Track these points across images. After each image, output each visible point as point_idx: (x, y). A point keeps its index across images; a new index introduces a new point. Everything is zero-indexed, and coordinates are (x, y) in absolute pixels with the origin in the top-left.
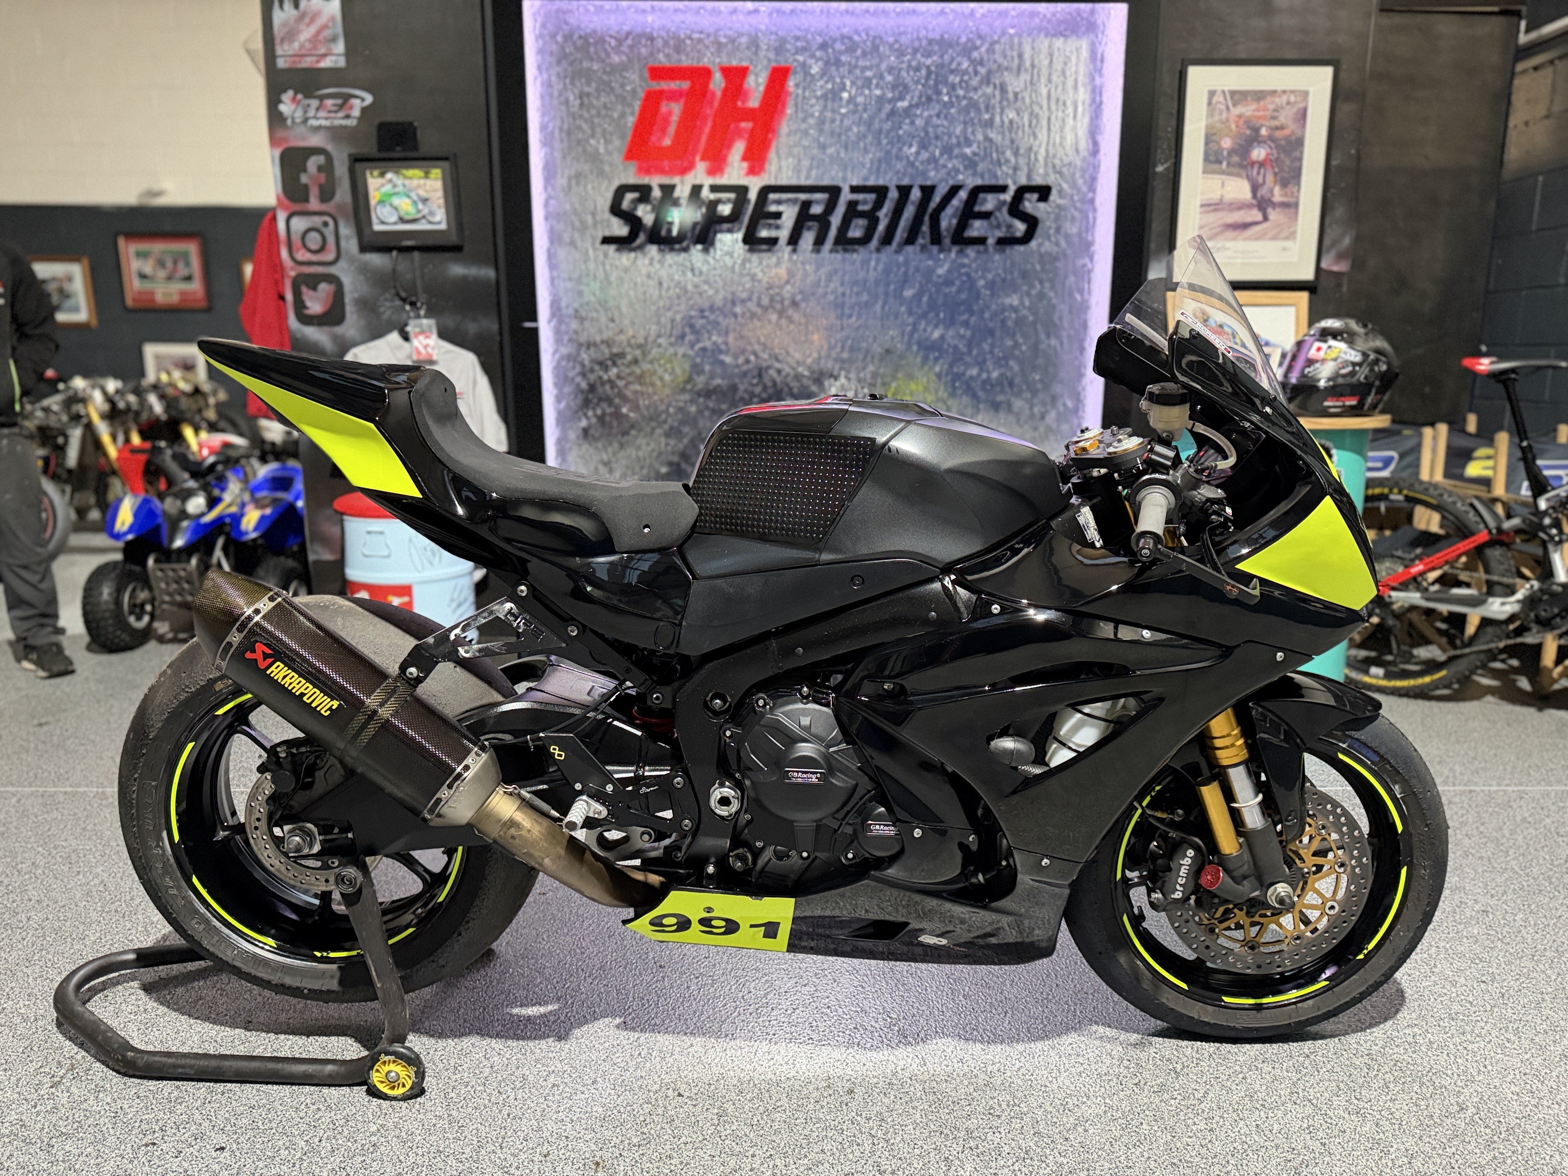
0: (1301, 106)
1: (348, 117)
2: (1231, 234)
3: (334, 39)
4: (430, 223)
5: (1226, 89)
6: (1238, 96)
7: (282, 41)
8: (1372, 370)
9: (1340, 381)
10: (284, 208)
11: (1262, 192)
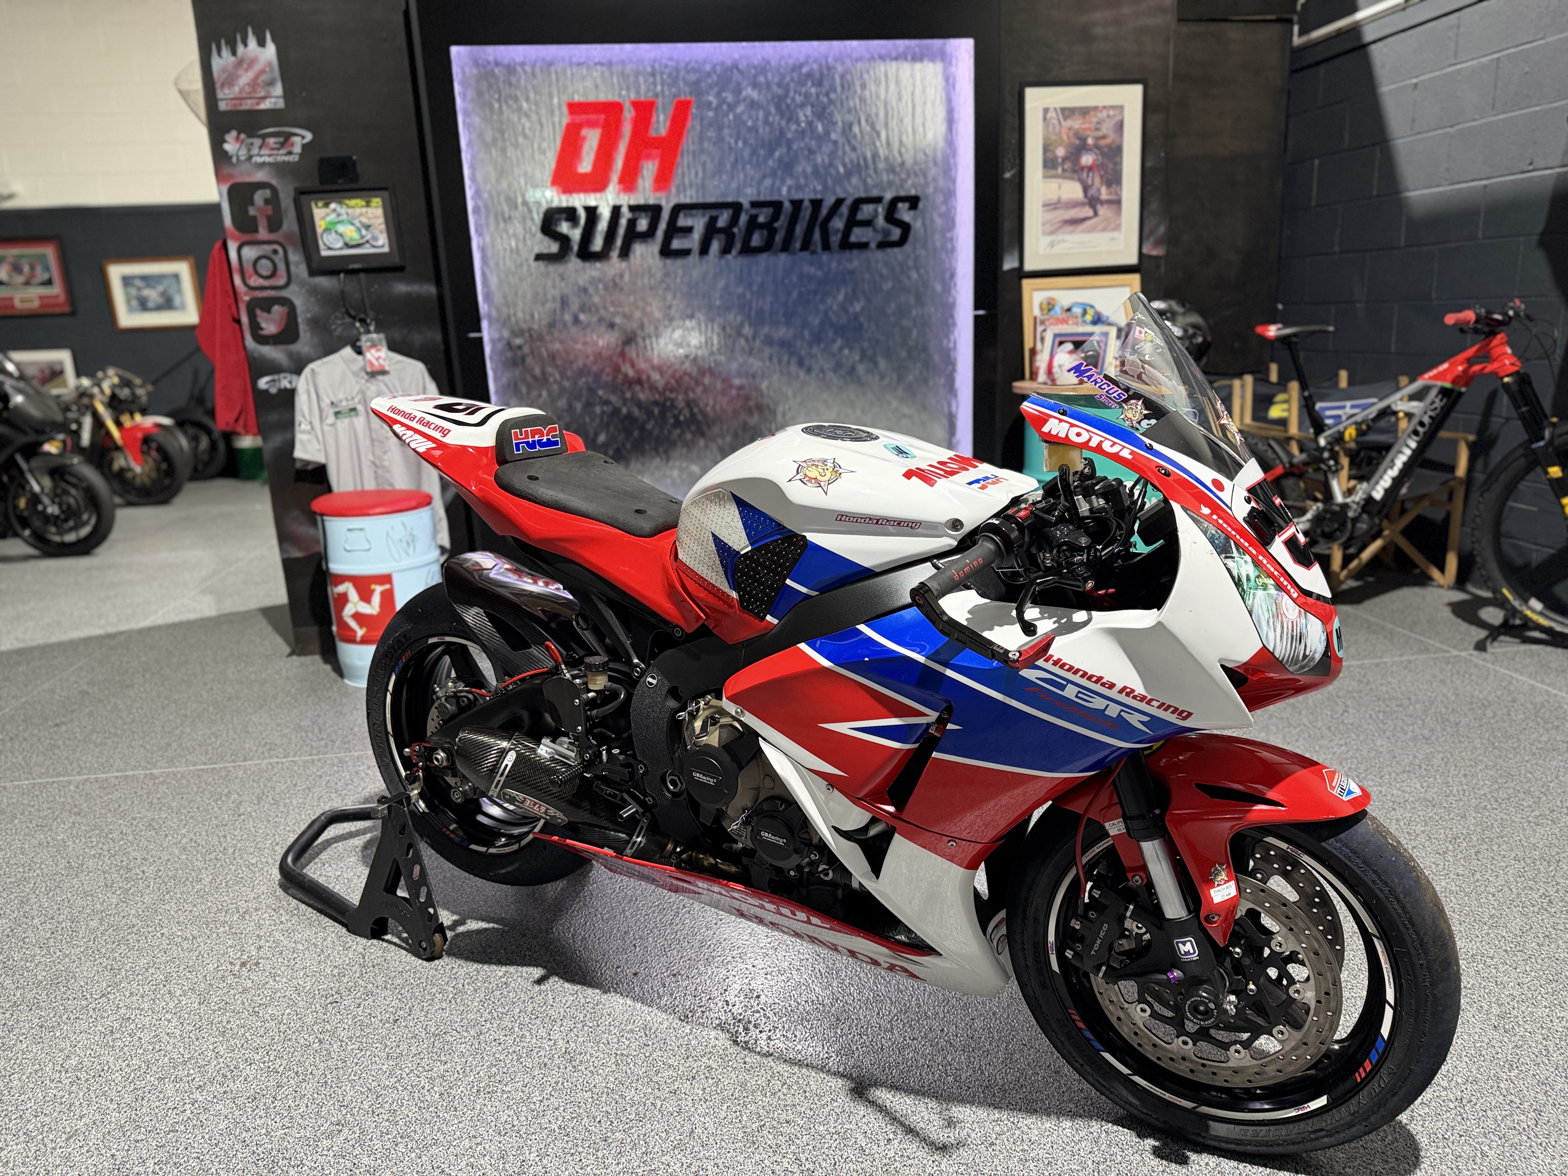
0: (1118, 118)
1: (290, 153)
2: (1069, 228)
3: (271, 83)
4: (374, 247)
5: (1057, 106)
6: (1068, 112)
7: (223, 85)
10: (235, 238)
11: (1091, 192)
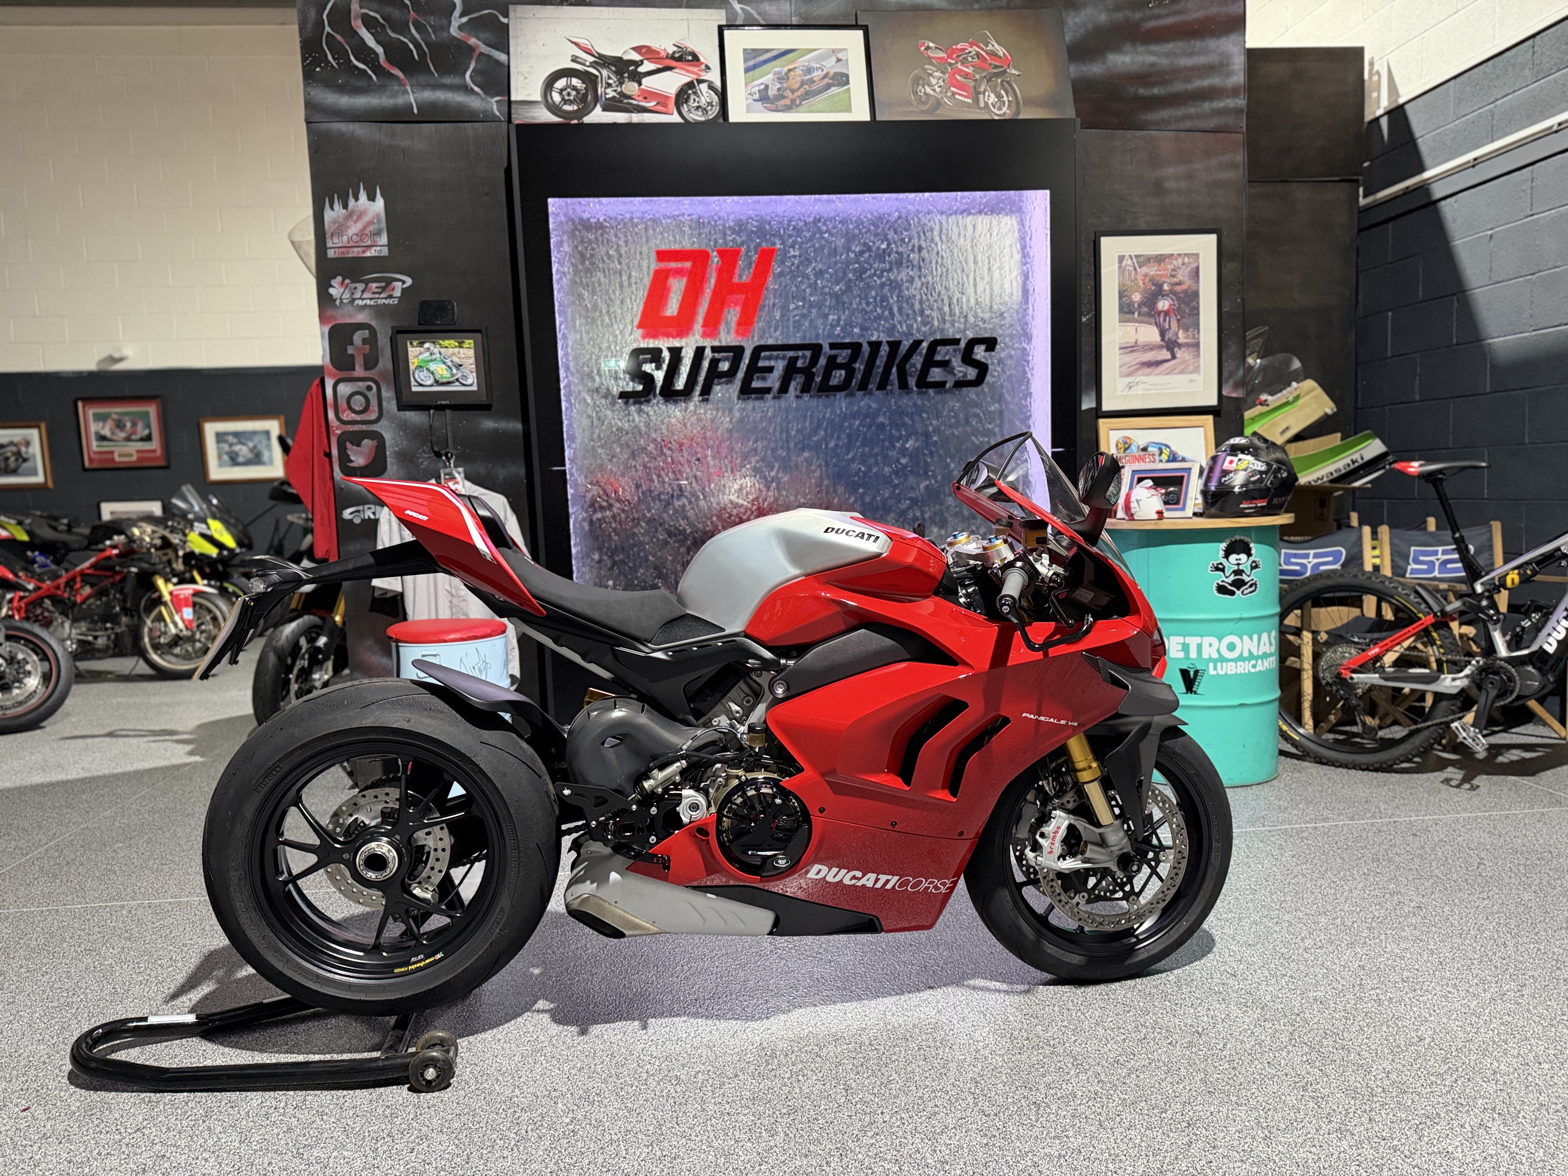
0: (1194, 265)
1: (390, 297)
2: (1148, 370)
3: (378, 233)
4: (463, 385)
5: (1133, 254)
6: (1144, 260)
7: (333, 235)
8: (1275, 477)
9: (1251, 486)
10: (331, 375)
11: (1169, 335)
